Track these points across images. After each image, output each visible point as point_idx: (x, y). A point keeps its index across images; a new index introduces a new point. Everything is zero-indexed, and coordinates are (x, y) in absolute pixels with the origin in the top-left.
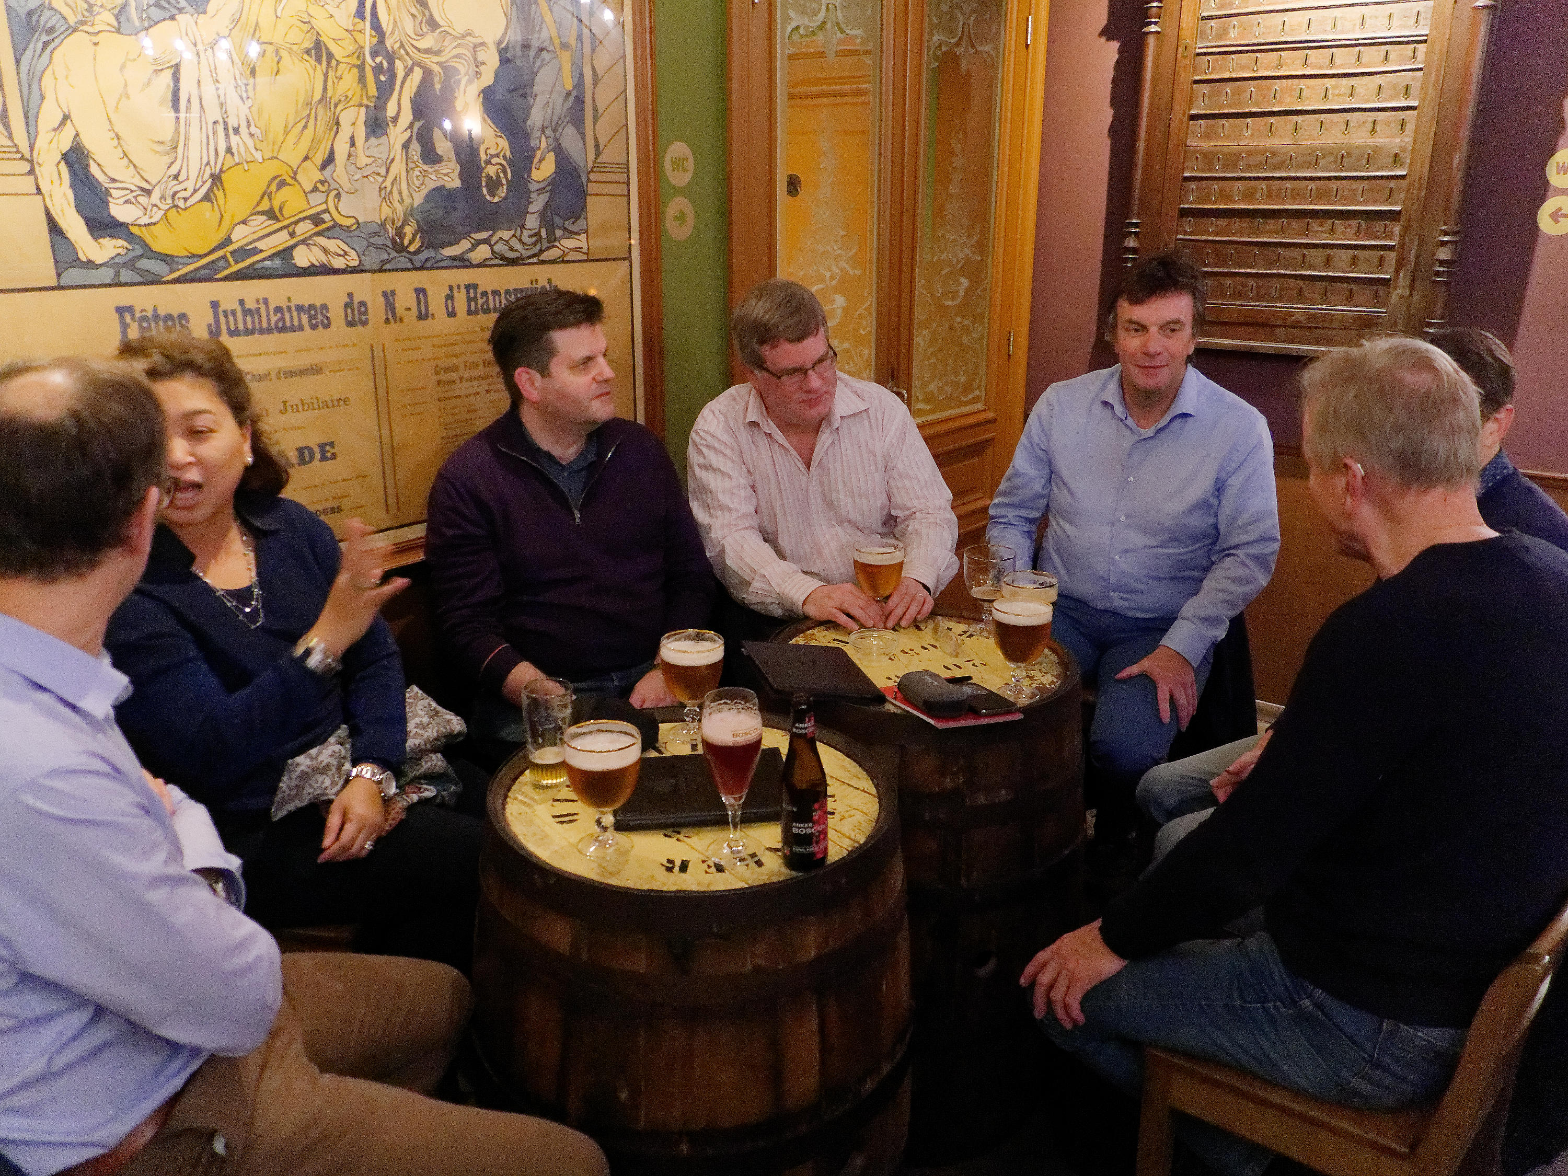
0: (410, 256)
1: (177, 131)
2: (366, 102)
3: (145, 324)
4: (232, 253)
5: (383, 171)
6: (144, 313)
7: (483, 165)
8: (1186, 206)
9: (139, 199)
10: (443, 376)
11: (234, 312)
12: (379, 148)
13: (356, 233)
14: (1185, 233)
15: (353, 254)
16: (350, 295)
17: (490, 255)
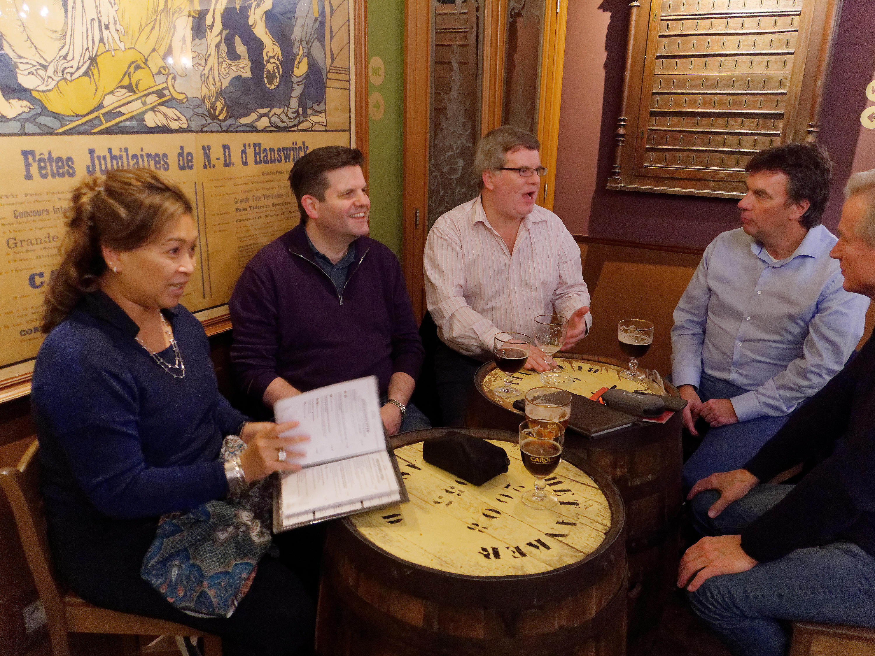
0: (219, 122)
1: (66, 23)
2: (192, 14)
3: (42, 164)
4: (104, 115)
5: (203, 64)
6: (42, 156)
7: (265, 63)
8: (654, 110)
9: (39, 71)
10: (240, 206)
11: (104, 157)
12: (201, 46)
13: (185, 105)
14: (653, 126)
15: (184, 119)
16: (182, 148)
17: (269, 125)
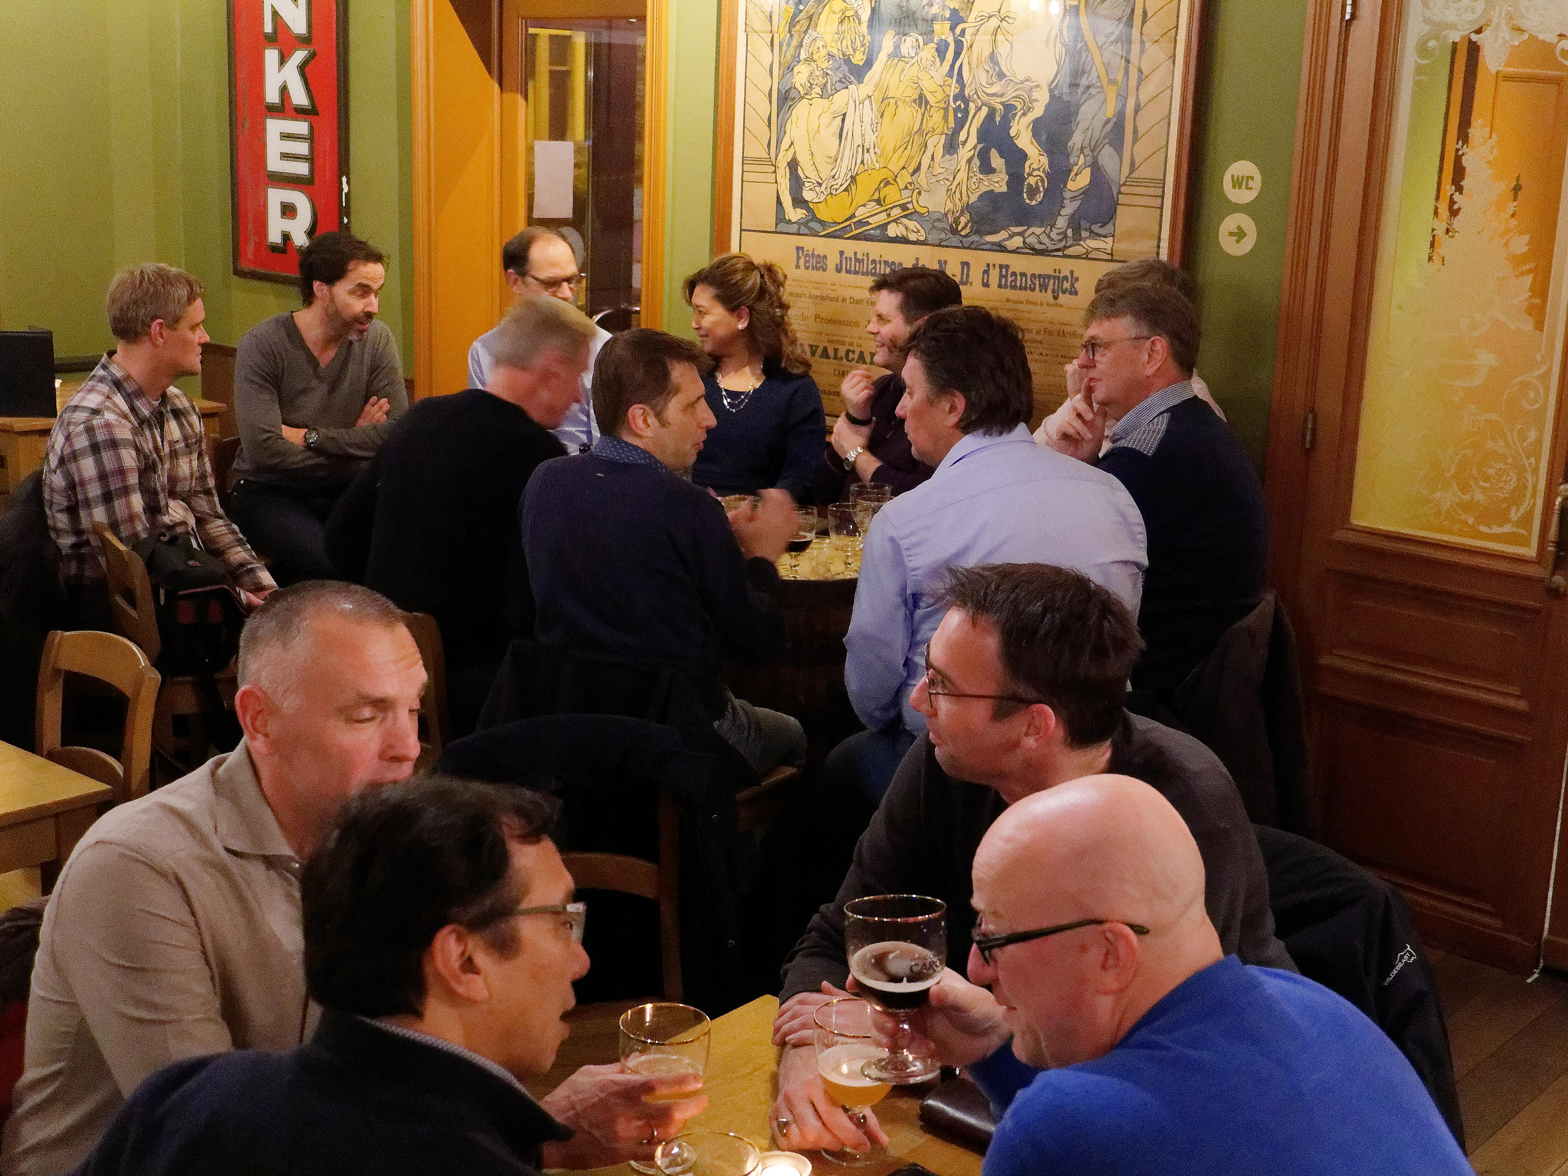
0: (961, 238)
1: (839, 150)
2: (946, 131)
3: (807, 259)
5: (951, 179)
6: (808, 252)
7: (1026, 176)
9: (816, 188)
11: (850, 259)
12: (950, 162)
15: (922, 231)
17: (1022, 245)
